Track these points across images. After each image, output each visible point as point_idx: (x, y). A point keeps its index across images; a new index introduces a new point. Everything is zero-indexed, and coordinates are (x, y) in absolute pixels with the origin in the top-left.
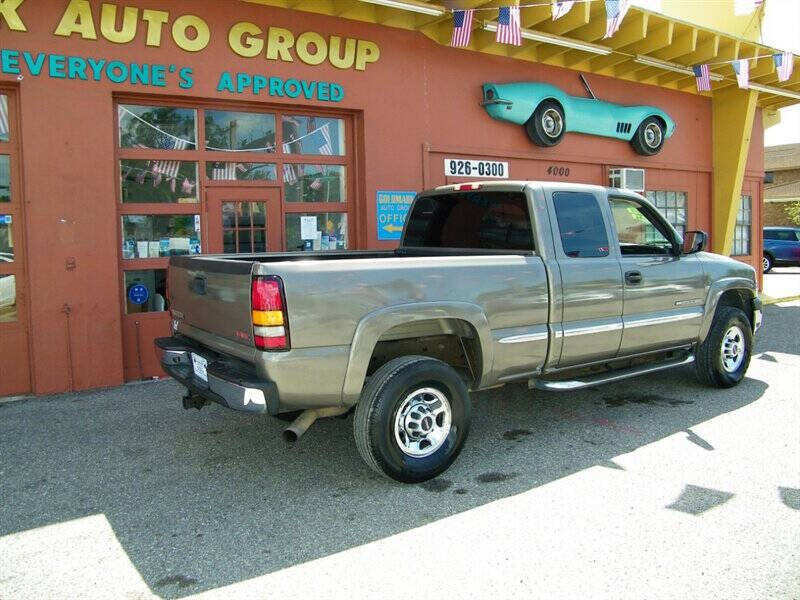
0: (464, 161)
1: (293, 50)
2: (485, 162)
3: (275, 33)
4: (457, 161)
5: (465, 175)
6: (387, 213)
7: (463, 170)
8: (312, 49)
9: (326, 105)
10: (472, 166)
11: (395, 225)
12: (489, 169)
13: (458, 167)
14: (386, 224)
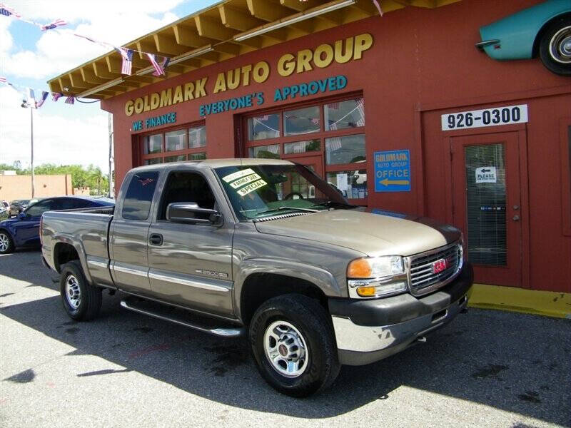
0: (464, 114)
1: (311, 63)
2: (491, 110)
3: (301, 54)
4: (455, 115)
5: (466, 127)
6: (382, 170)
7: (463, 122)
8: (323, 57)
9: (335, 93)
10: (473, 117)
11: (389, 179)
12: (497, 116)
13: (457, 121)
14: (383, 179)
